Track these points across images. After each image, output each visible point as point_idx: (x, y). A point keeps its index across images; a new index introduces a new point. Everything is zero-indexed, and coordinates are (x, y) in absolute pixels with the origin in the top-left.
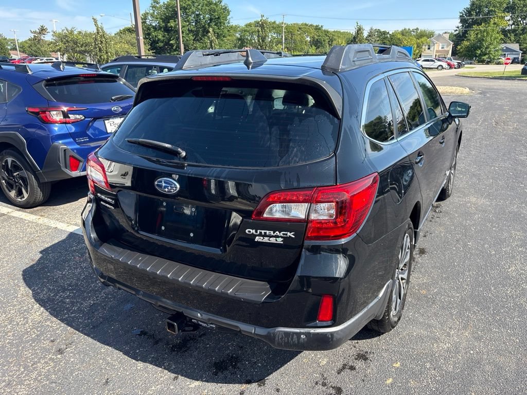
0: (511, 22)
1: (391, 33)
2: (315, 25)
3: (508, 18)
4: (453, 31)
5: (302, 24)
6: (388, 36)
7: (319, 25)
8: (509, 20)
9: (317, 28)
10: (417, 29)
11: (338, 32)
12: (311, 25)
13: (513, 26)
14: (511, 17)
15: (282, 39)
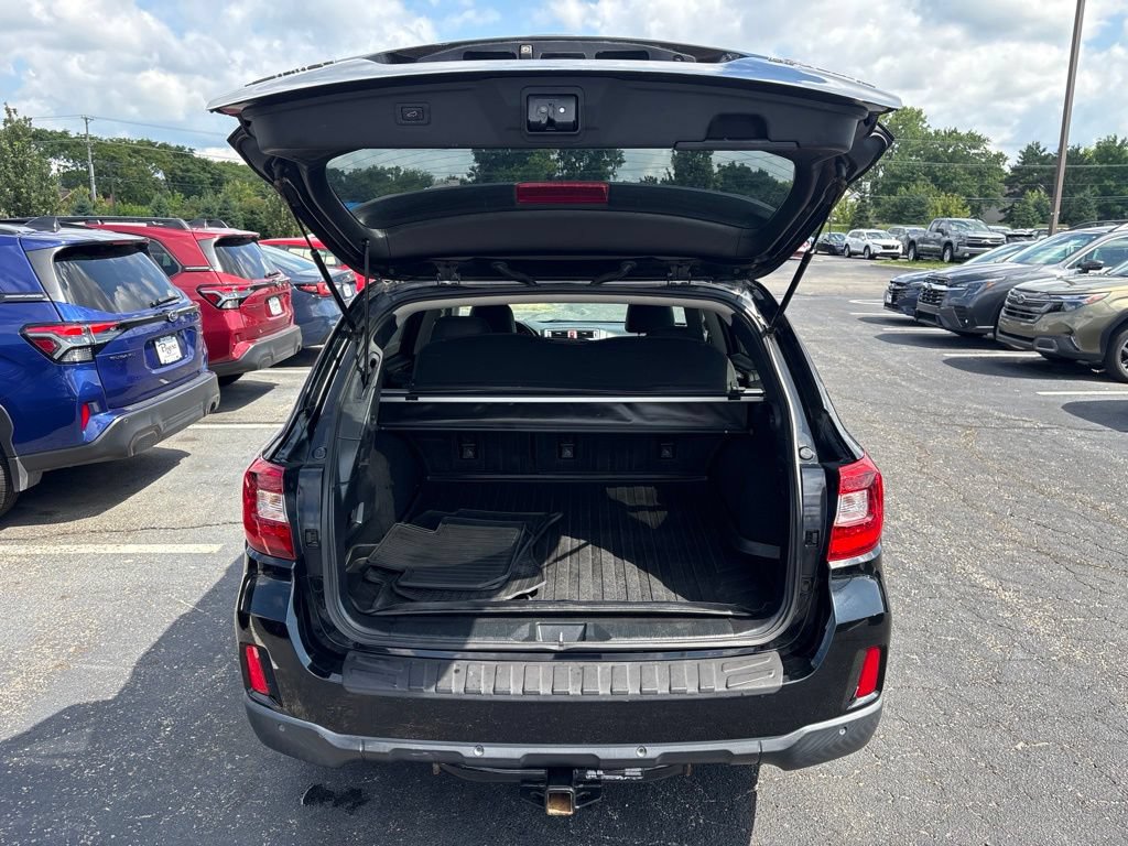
0: (561, 164)
1: (347, 173)
2: (174, 145)
3: (556, 156)
4: (465, 177)
5: (140, 143)
6: (344, 178)
7: (183, 148)
8: (557, 161)
9: (181, 154)
10: (397, 168)
11: (232, 164)
12: (165, 146)
13: (565, 171)
14: (559, 155)
15: (88, 172)
